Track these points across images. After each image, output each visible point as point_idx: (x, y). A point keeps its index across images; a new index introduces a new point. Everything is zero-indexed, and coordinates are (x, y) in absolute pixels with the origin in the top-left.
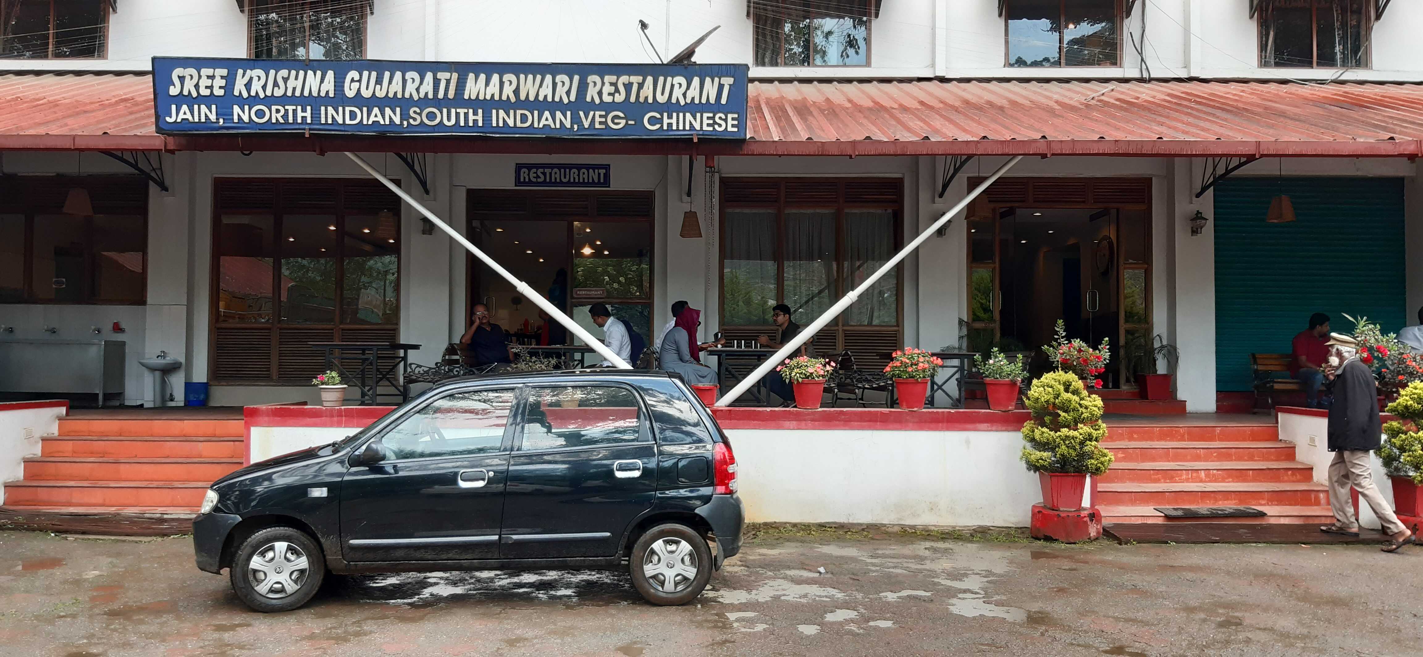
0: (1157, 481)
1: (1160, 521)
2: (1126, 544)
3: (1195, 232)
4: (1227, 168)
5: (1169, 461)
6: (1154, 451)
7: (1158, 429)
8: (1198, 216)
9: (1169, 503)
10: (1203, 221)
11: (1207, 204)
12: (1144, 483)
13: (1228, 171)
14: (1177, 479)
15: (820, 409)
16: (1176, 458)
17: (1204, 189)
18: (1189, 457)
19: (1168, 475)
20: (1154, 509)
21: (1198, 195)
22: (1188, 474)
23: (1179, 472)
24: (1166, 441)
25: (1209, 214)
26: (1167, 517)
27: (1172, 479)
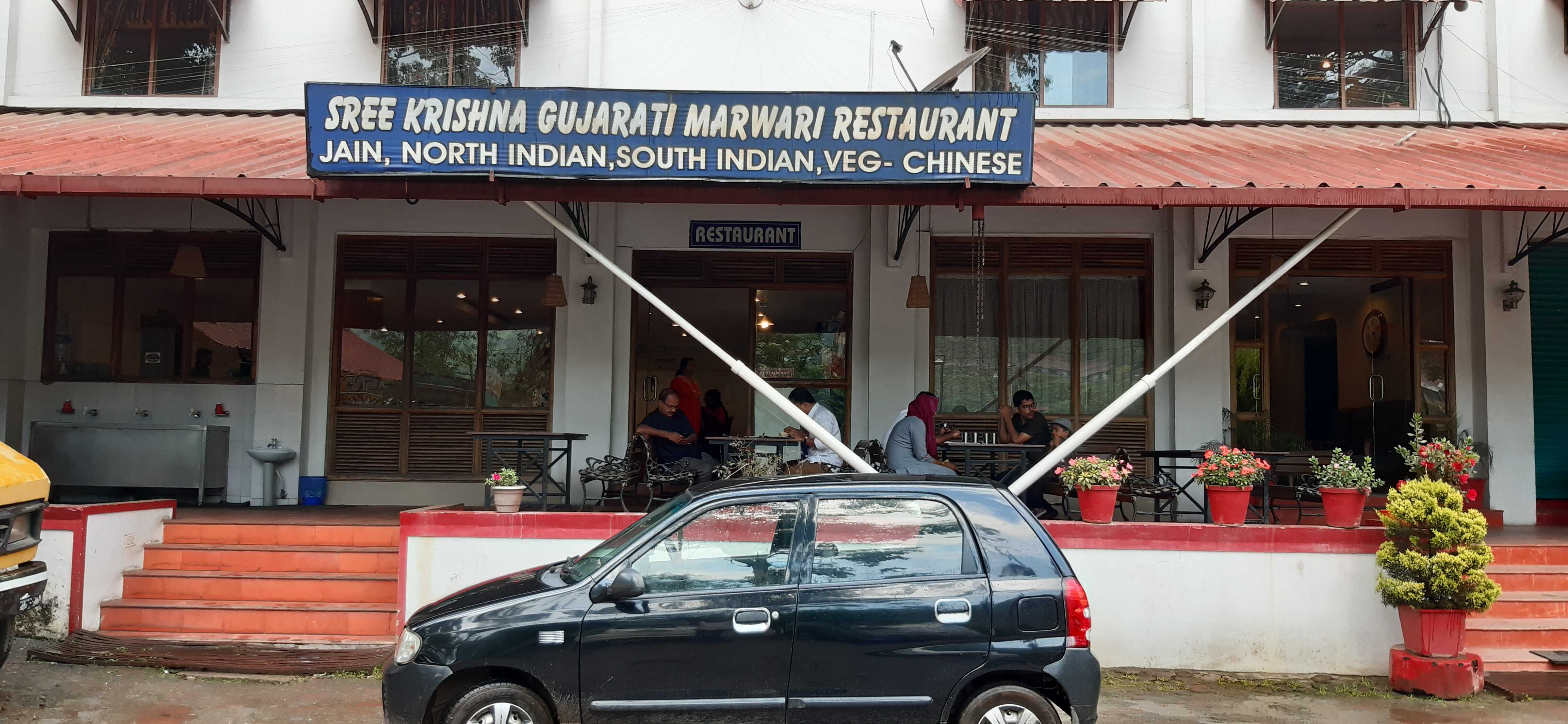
0: (1523, 615)
1: (1543, 669)
2: (1519, 700)
3: (1508, 306)
4: (1554, 231)
5: (1532, 590)
6: (1512, 577)
7: (1511, 549)
8: (1513, 287)
9: (1546, 645)
10: (1520, 294)
11: (1521, 274)
12: (1509, 618)
13: (1555, 234)
14: (1549, 613)
15: (1113, 524)
16: (1539, 587)
17: (1519, 256)
18: (1555, 586)
19: (1538, 608)
20: (1531, 652)
21: (1511, 263)
22: (1561, 608)
23: (1551, 604)
24: (1521, 563)
25: (1525, 284)
26: (1552, 664)
27: (1542, 614)
